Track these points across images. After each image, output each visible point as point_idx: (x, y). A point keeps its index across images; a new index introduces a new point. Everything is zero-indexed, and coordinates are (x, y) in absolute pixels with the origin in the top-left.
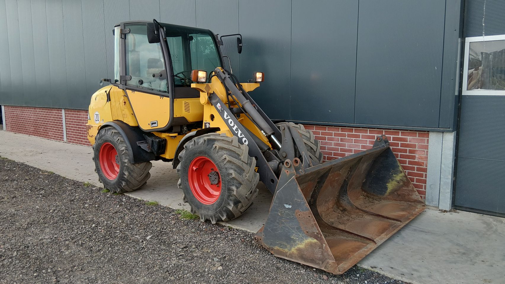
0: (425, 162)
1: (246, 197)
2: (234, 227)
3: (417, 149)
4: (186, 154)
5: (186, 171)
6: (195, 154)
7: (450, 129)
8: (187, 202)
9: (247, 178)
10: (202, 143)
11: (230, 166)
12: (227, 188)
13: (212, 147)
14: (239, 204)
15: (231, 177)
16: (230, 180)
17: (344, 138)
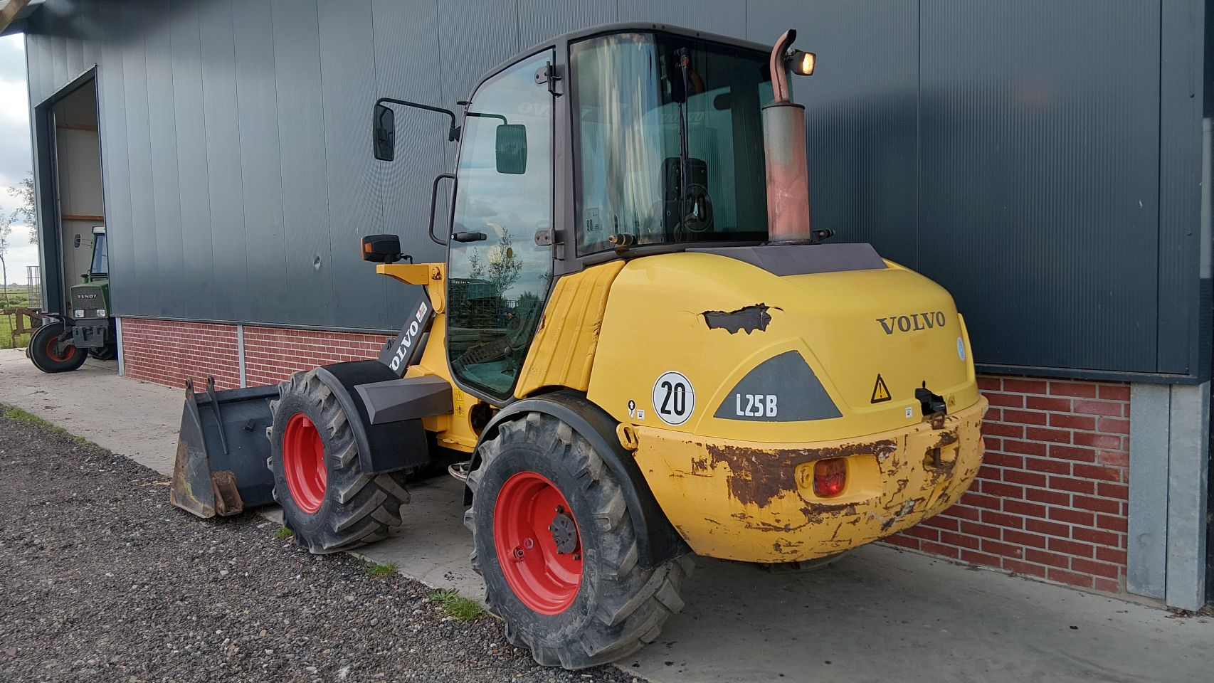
0: (1122, 469)
3: (1097, 432)
7: (1190, 377)
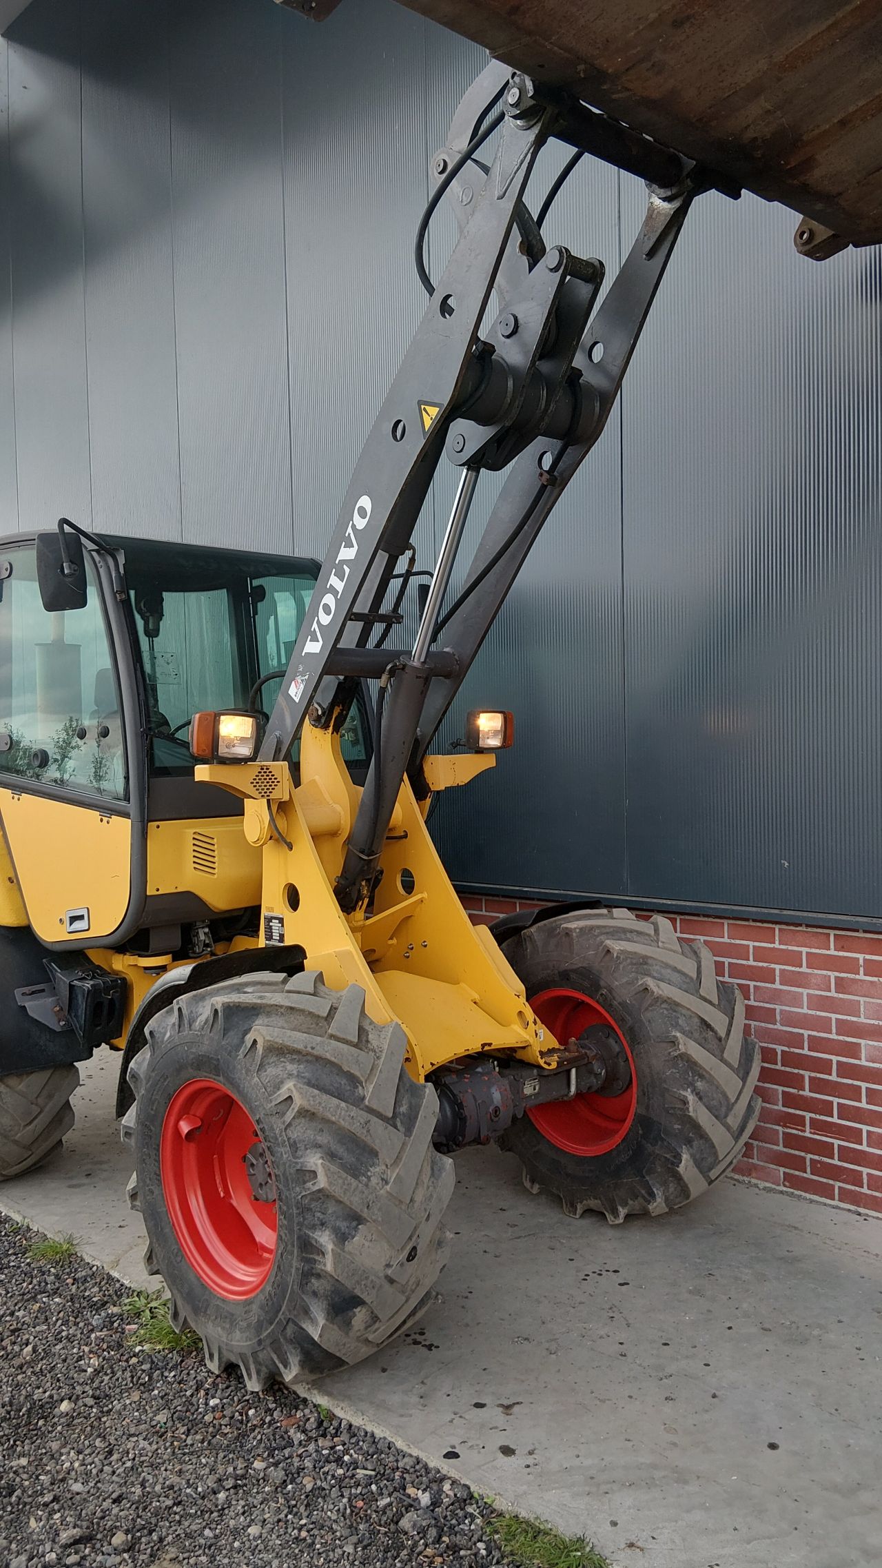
1: (387, 1277)
2: (345, 1413)
4: (152, 1067)
5: (151, 1137)
6: (180, 1069)
8: (157, 1273)
9: (388, 1187)
10: (205, 1023)
11: (310, 1134)
12: (299, 1238)
13: (242, 1041)
14: (359, 1309)
15: (312, 1187)
16: (312, 1199)
17: (852, 976)
